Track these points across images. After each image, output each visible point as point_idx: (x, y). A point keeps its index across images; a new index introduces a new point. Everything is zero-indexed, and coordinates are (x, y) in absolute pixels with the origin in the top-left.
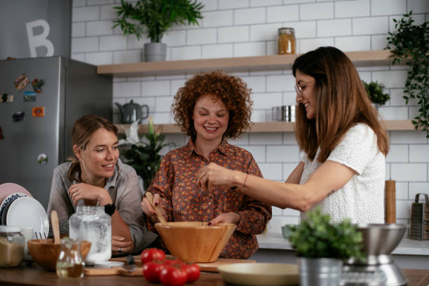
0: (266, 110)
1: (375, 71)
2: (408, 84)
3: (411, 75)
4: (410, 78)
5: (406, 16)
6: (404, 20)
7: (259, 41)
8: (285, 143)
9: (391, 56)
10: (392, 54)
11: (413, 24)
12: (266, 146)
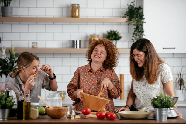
0: (62, 41)
1: (114, 25)
2: (134, 34)
3: (135, 30)
4: (135, 31)
5: (132, 3)
6: (131, 5)
7: (59, 8)
8: (72, 57)
9: (127, 21)
10: (127, 20)
11: (135, 7)
12: (62, 58)
